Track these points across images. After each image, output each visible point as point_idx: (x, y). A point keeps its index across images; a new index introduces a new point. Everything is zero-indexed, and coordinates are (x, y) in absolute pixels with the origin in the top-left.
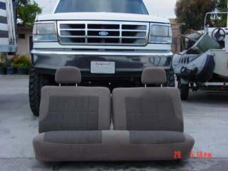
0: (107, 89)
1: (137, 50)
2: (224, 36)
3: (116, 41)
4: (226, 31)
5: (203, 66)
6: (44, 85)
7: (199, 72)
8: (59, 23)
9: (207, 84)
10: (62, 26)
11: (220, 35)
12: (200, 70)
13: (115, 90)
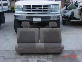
0: (38, 29)
1: (48, 14)
2: (78, 3)
3: (41, 11)
4: (79, 1)
5: (70, 15)
6: (18, 27)
7: (69, 17)
8: (23, 5)
9: (71, 21)
10: (24, 6)
11: (77, 3)
12: (69, 16)
13: (40, 29)
